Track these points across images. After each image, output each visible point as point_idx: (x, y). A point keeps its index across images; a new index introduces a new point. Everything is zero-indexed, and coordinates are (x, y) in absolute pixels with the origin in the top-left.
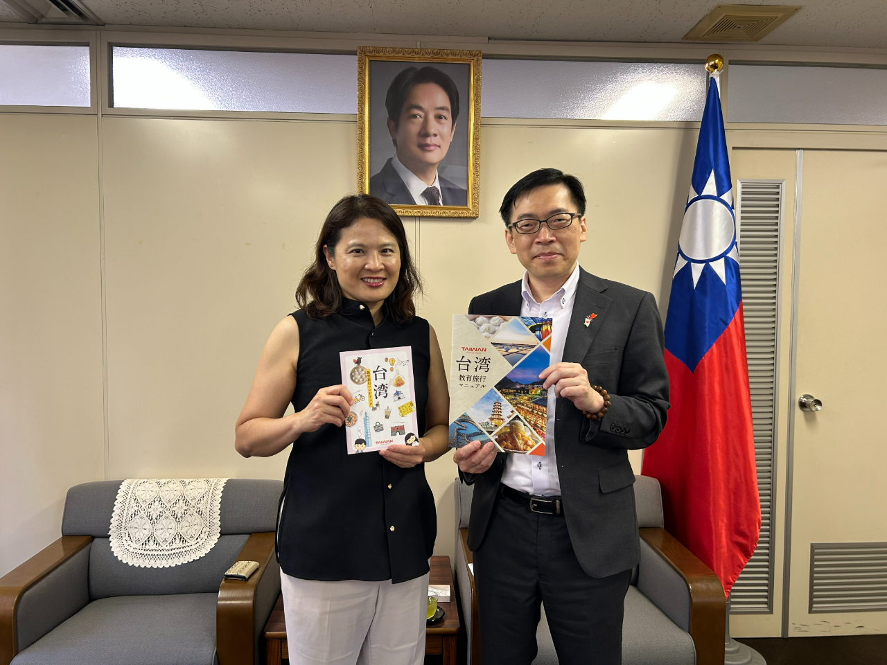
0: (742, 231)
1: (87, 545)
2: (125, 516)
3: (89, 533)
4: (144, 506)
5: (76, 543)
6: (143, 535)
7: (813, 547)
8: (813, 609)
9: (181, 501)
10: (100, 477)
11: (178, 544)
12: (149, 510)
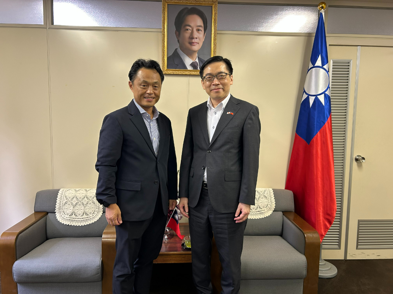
0: (332, 82)
1: (45, 216)
2: (62, 204)
3: (46, 211)
4: (69, 200)
5: (40, 215)
6: (69, 211)
7: (359, 221)
8: (358, 248)
9: (85, 198)
10: (50, 188)
11: (85, 216)
12: (72, 201)
